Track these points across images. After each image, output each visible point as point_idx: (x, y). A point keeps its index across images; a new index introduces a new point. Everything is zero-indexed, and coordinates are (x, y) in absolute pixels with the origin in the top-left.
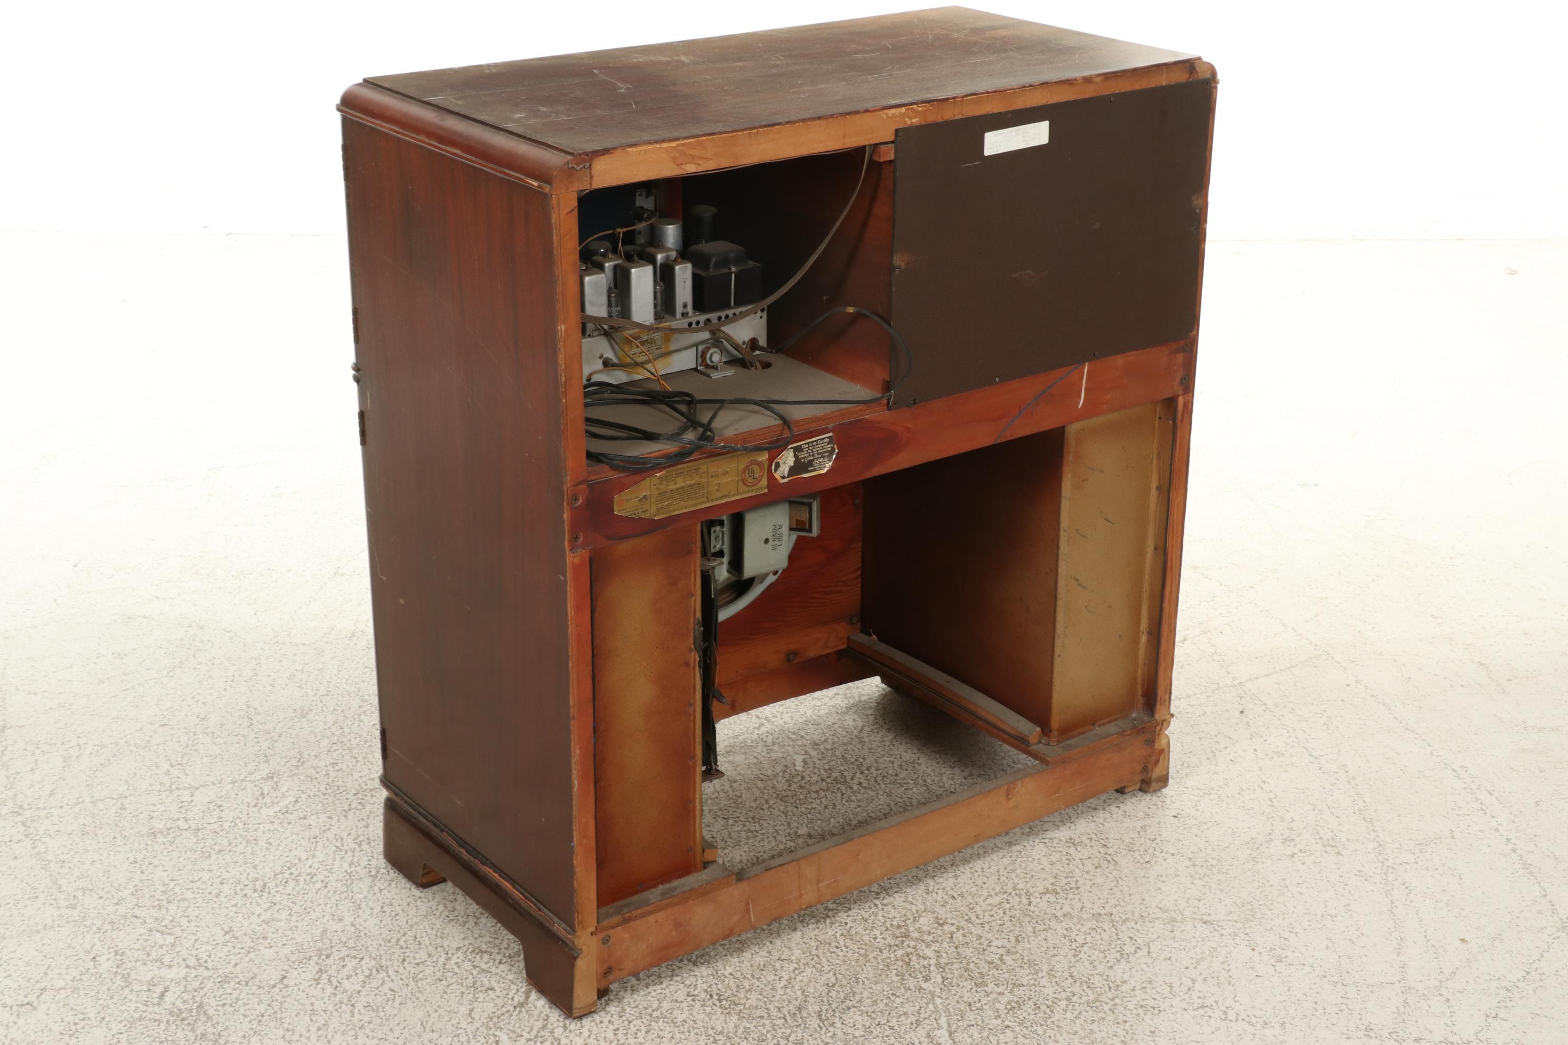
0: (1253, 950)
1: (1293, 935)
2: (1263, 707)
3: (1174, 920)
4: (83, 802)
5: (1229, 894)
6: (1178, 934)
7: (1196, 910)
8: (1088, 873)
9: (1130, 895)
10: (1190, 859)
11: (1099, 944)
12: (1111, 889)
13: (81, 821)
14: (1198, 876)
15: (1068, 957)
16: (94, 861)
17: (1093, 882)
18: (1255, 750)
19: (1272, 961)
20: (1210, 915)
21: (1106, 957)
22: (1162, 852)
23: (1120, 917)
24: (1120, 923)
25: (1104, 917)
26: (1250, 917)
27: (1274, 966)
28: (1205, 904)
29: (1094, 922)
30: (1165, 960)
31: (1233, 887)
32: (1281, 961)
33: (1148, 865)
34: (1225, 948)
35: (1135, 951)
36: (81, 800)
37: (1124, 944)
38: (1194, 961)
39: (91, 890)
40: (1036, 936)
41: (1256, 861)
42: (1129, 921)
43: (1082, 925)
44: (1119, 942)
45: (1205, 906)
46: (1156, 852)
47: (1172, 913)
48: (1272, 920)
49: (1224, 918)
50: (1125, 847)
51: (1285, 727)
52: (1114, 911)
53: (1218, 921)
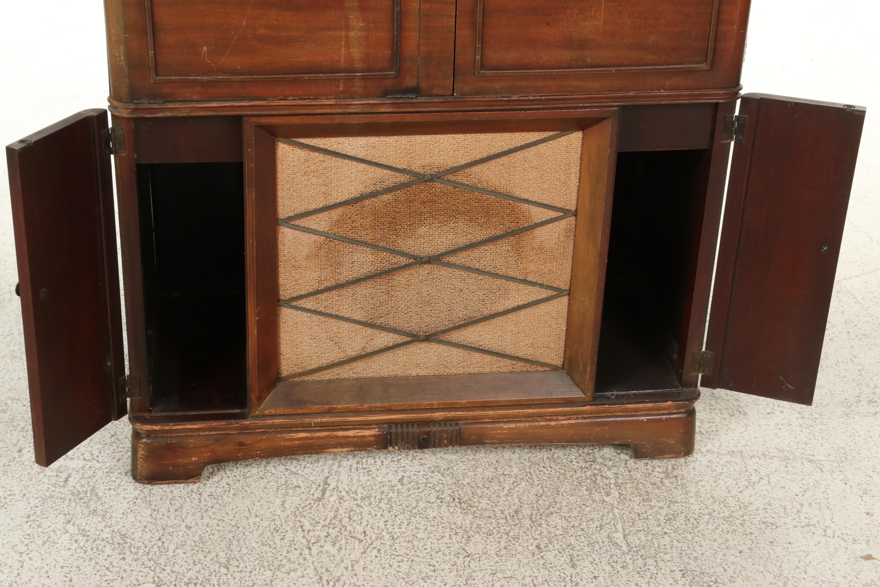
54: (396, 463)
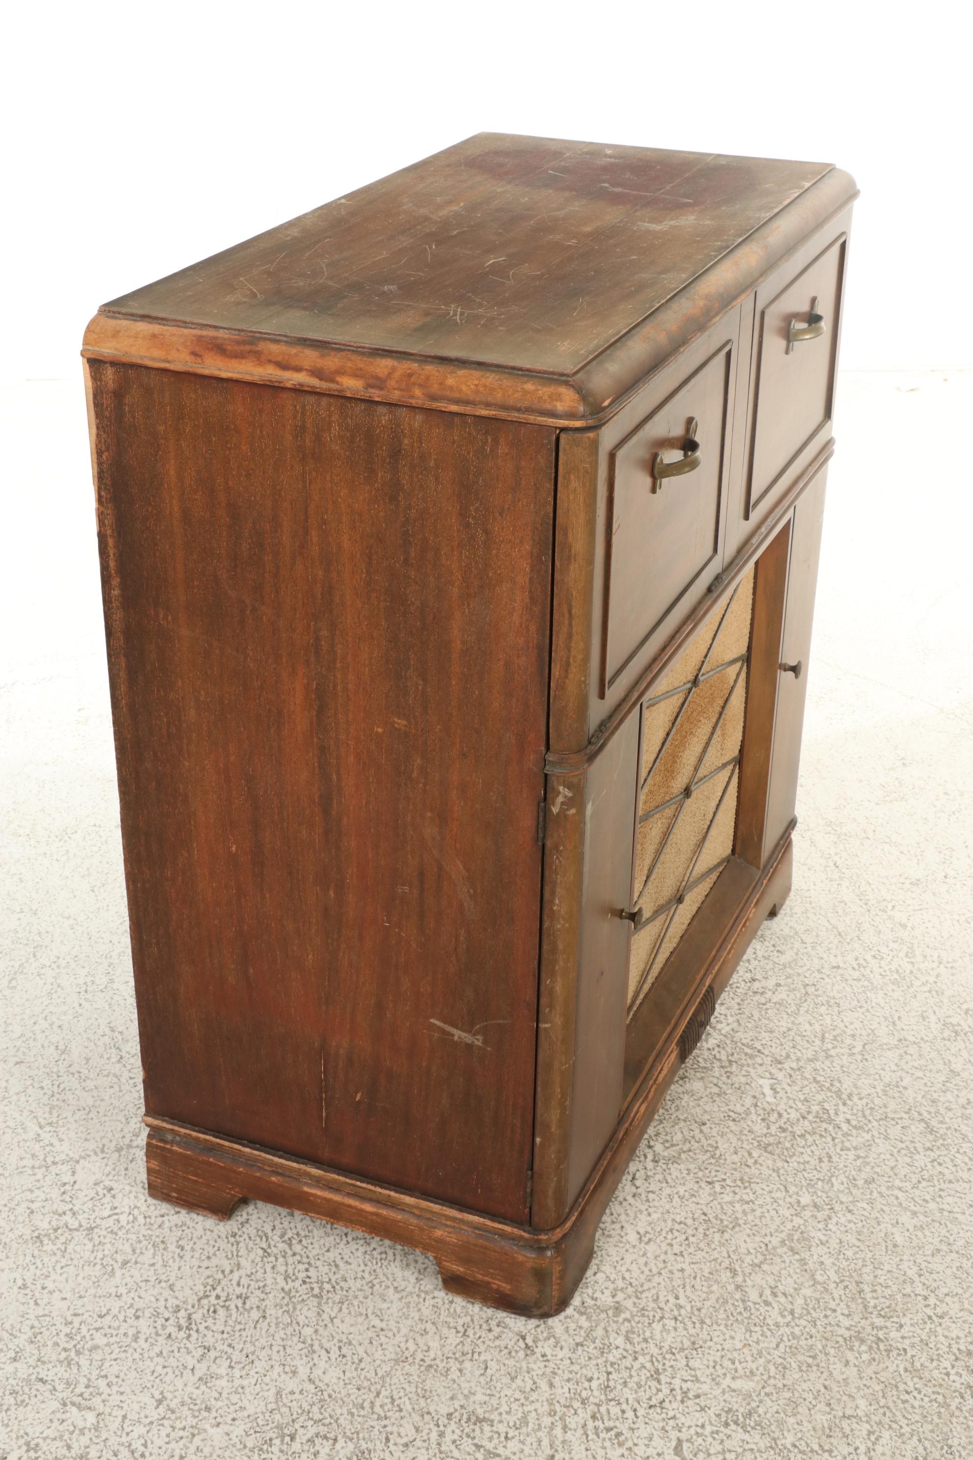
54: (658, 1410)
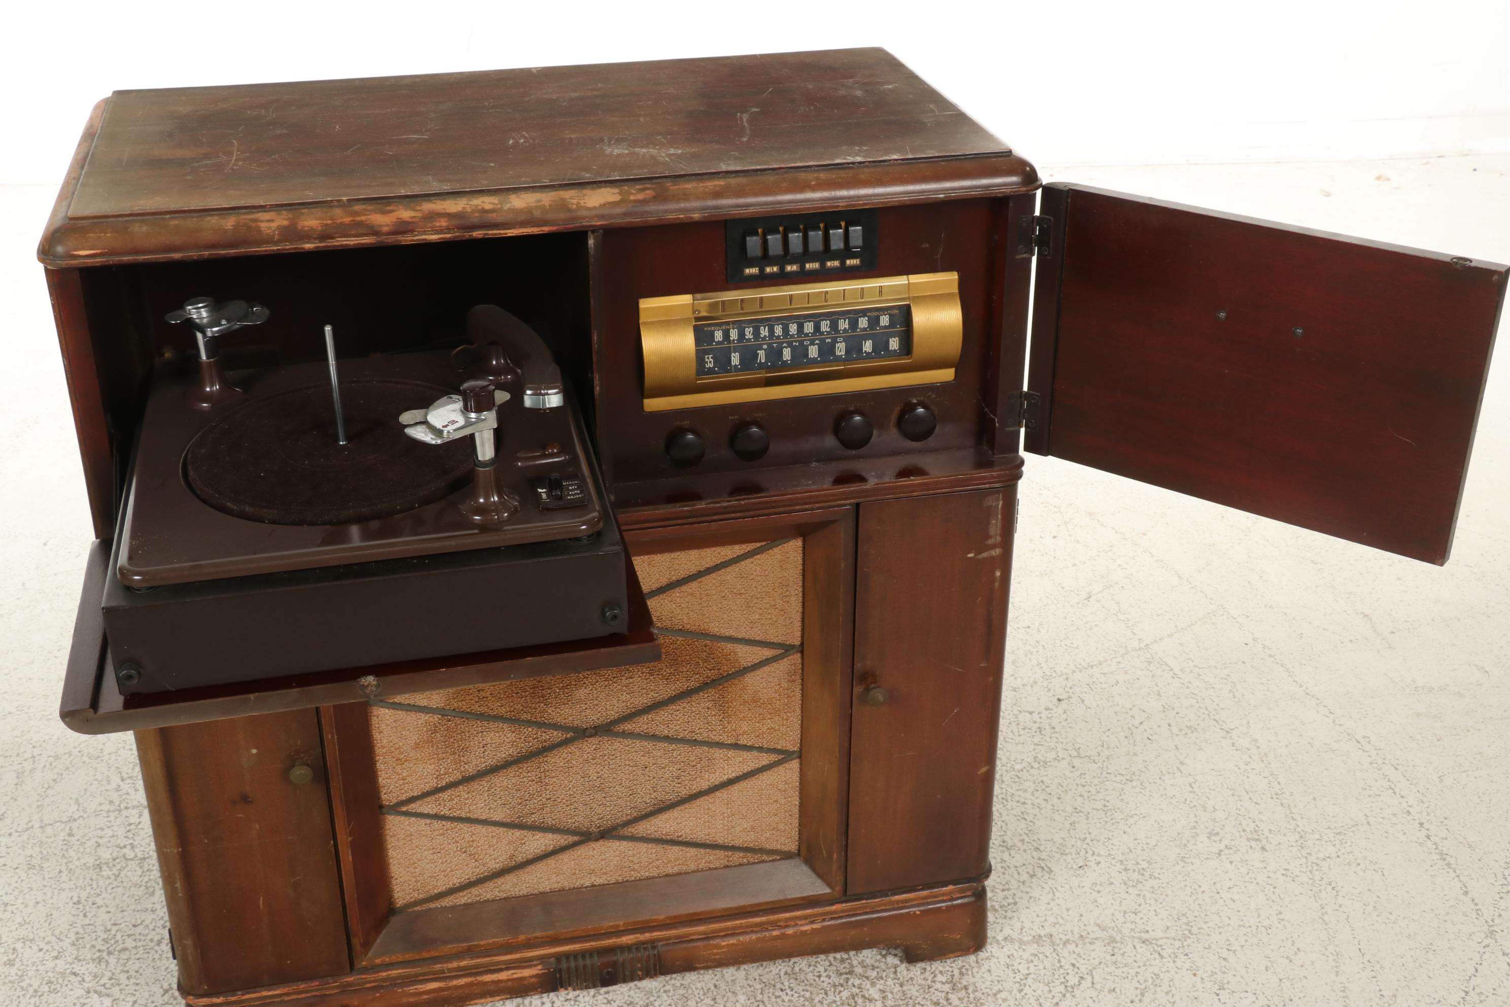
0: (1195, 975)
1: (1231, 953)
2: (1171, 673)
3: (1113, 940)
4: (32, 827)
5: (1164, 904)
6: (1119, 957)
7: (1133, 927)
8: (1024, 883)
9: (1068, 910)
10: (1121, 862)
11: (1042, 974)
12: (1048, 904)
13: (29, 852)
14: (1131, 883)
15: (1014, 993)
16: (37, 903)
17: (1030, 895)
18: (1169, 725)
19: (1215, 989)
20: (1147, 932)
21: (1050, 991)
22: (1093, 854)
23: (1061, 939)
24: (1061, 946)
25: (1044, 939)
26: (1186, 932)
27: (1218, 995)
28: (1141, 918)
29: (1035, 946)
30: (1109, 991)
31: (1167, 896)
32: (1224, 989)
33: (1081, 872)
34: (1167, 974)
35: (1079, 981)
36: (30, 825)
37: (1068, 974)
38: (1138, 992)
39: (31, 941)
40: (980, 967)
41: (1185, 862)
42: (1069, 943)
43: (1024, 950)
44: (1062, 971)
45: (1142, 921)
46: (1088, 855)
47: (1110, 931)
48: (1209, 935)
49: (1162, 935)
50: (1057, 850)
51: (1194, 696)
52: (1054, 931)
53: (1157, 940)
54: (572, 1002)
